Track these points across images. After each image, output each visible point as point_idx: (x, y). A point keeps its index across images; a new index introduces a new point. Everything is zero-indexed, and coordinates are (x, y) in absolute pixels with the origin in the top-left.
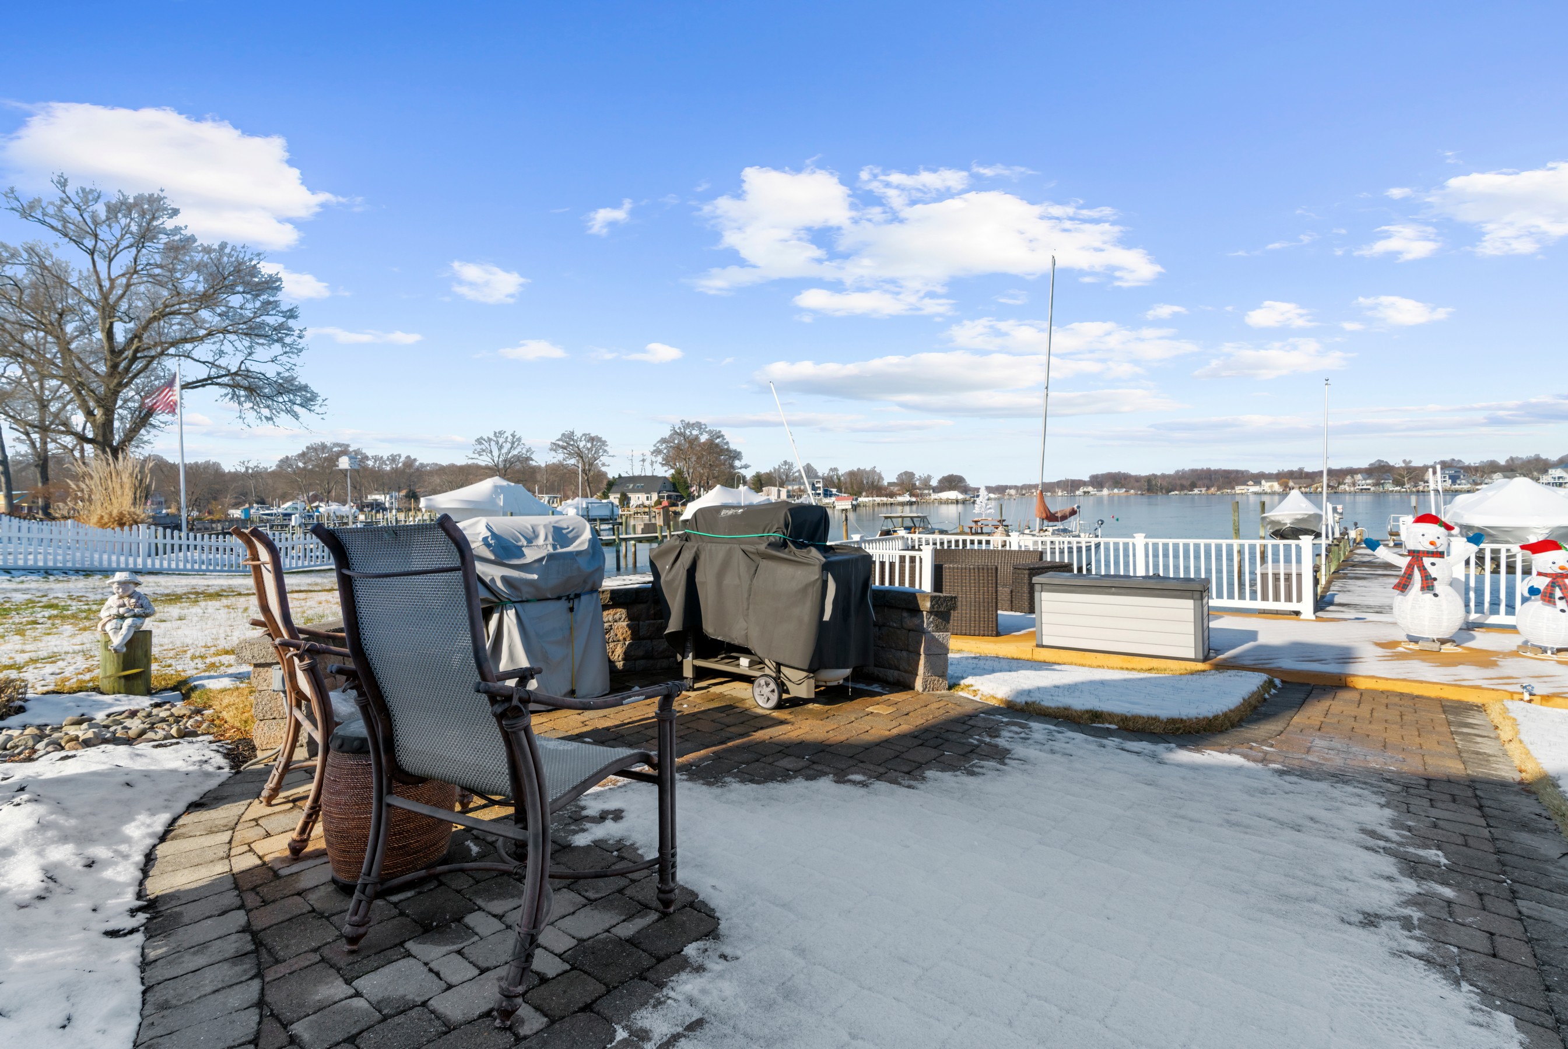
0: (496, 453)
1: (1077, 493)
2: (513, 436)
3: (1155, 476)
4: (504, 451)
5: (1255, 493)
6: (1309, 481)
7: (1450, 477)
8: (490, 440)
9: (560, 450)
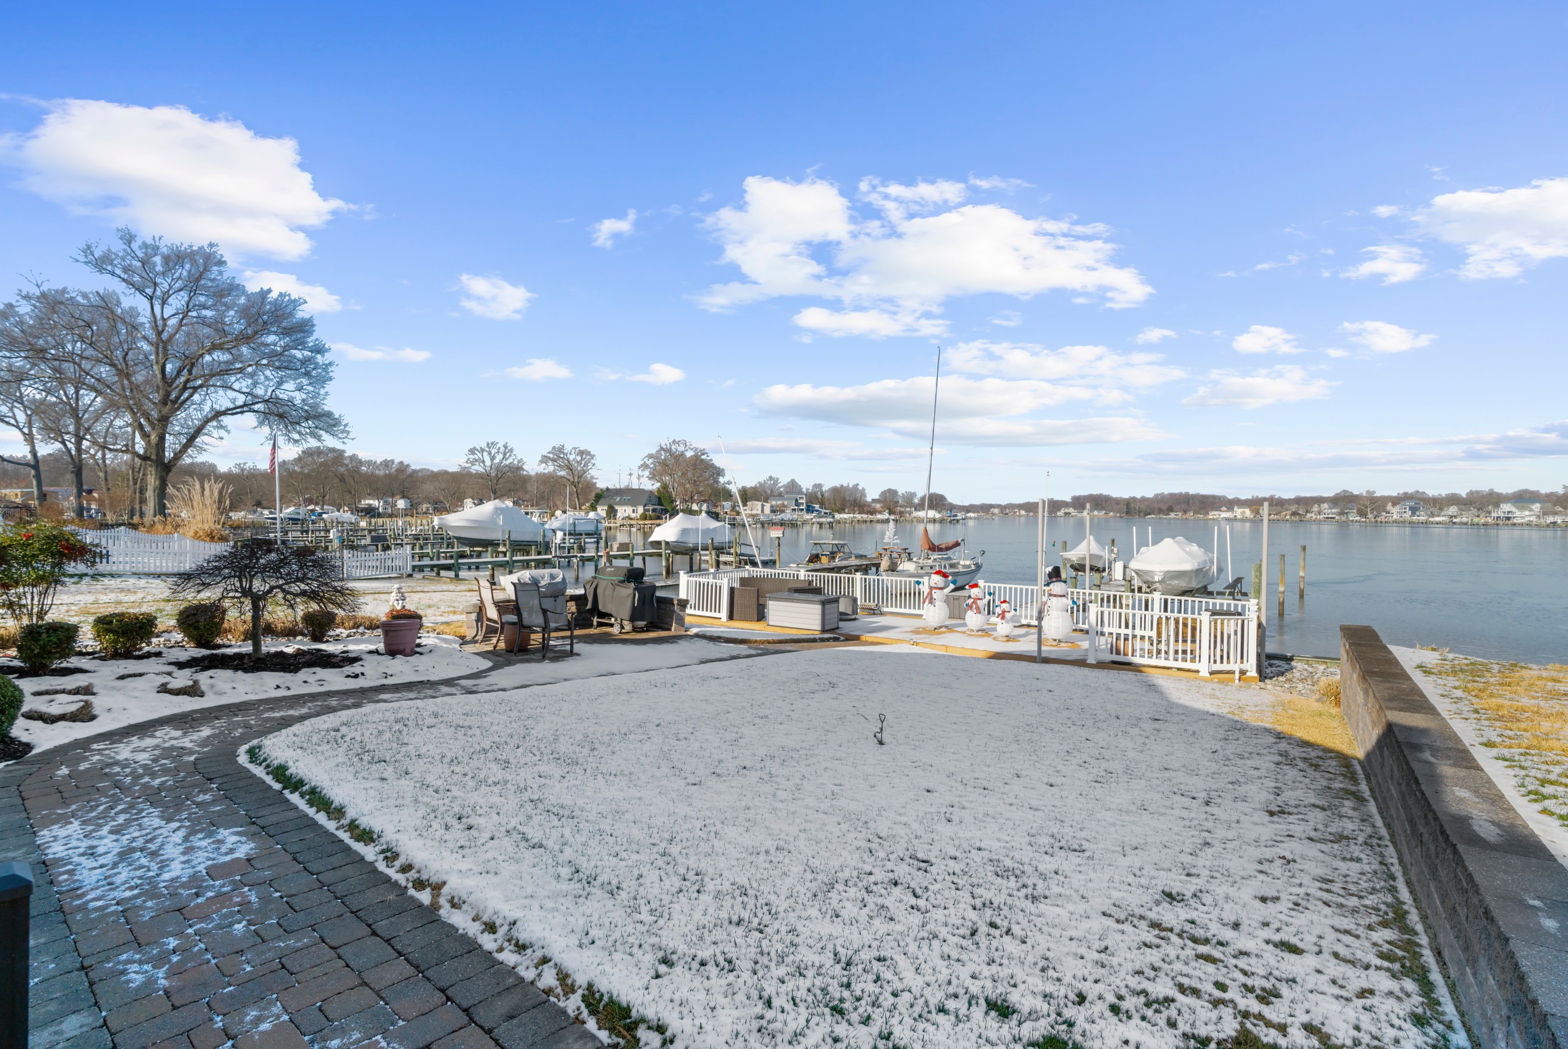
0: (488, 462)
1: (1059, 514)
2: (505, 447)
3: (1134, 499)
4: (497, 461)
5: (1227, 519)
6: (1279, 508)
7: (1411, 508)
8: (482, 450)
9: (550, 463)
